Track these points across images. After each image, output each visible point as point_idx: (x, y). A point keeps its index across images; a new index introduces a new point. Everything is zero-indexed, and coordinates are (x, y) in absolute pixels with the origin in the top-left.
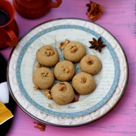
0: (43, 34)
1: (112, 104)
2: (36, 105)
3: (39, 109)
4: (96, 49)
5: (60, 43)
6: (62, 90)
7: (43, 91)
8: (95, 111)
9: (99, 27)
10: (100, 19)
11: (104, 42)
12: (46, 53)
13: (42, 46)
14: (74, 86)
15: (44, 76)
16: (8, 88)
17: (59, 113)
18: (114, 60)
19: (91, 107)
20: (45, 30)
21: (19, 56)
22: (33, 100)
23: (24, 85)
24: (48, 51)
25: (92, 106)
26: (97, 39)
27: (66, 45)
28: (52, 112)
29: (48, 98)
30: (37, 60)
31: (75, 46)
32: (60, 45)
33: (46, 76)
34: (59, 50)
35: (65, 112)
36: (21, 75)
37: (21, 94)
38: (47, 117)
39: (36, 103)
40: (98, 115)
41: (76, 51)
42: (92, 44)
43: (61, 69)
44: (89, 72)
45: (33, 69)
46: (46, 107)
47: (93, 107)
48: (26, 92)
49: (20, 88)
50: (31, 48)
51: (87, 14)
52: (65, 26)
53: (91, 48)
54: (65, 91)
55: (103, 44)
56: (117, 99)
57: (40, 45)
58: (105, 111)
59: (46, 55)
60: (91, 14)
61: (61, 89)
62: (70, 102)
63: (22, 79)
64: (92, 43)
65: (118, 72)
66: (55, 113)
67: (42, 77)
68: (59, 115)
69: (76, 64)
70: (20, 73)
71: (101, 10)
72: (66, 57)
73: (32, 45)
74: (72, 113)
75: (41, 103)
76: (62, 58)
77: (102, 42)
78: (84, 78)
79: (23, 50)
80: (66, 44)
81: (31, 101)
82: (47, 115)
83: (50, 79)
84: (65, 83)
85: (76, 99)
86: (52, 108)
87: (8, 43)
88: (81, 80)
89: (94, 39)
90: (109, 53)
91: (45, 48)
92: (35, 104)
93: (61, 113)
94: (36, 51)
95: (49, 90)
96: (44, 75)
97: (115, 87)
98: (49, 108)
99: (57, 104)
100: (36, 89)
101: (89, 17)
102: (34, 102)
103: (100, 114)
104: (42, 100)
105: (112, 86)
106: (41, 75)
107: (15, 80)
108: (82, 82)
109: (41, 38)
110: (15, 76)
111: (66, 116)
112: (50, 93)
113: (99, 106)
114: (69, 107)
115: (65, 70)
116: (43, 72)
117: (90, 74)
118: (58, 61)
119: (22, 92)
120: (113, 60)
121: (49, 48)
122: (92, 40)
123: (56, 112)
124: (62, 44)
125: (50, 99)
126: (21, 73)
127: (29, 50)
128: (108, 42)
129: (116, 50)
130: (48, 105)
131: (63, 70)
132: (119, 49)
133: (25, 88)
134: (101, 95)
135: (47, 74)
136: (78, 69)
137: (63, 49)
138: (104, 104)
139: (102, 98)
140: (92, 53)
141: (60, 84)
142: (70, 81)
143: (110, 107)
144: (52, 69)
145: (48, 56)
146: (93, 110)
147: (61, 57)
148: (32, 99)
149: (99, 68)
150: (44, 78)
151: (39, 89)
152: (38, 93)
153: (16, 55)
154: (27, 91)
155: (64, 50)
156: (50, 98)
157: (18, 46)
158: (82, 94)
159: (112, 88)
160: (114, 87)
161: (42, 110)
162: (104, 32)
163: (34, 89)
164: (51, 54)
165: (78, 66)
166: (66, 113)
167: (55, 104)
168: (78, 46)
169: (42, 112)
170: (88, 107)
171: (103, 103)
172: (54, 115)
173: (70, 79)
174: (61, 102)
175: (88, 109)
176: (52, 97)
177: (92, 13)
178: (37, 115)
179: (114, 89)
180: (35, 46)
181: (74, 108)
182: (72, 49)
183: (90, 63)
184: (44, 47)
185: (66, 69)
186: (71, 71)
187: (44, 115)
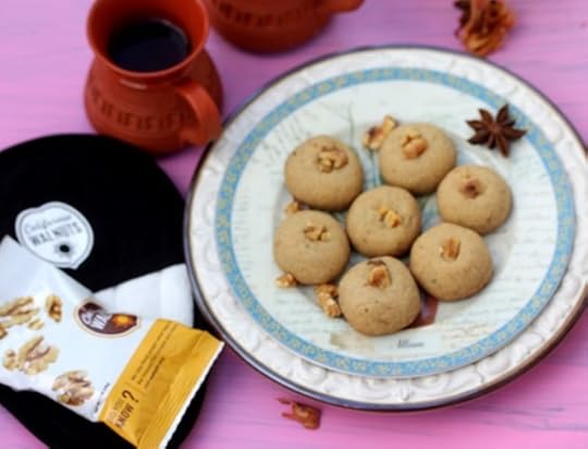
0: (308, 101)
1: (552, 330)
2: (287, 338)
3: (298, 350)
4: (492, 147)
5: (368, 129)
6: (376, 282)
7: (310, 291)
8: (492, 355)
9: (500, 74)
10: (502, 48)
11: (518, 121)
12: (319, 160)
13: (304, 138)
14: (418, 270)
15: (312, 240)
16: (189, 285)
17: (367, 362)
18: (554, 183)
19: (479, 343)
20: (315, 87)
21: (226, 174)
22: (277, 323)
23: (244, 273)
24: (324, 155)
25: (482, 337)
26: (494, 113)
27: (386, 137)
28: (343, 362)
29: (327, 313)
30: (287, 186)
31: (419, 137)
32: (367, 136)
33: (319, 238)
34: (363, 155)
35: (387, 361)
36: (234, 238)
37: (236, 303)
38: (326, 377)
39: (286, 331)
40: (504, 369)
41: (420, 151)
42: (477, 129)
43: (373, 215)
44: (470, 223)
45: (276, 219)
46: (323, 343)
47: (485, 340)
48: (250, 295)
49: (232, 282)
50: (266, 147)
51: (457, 34)
52: (381, 71)
53: (473, 141)
54: (385, 286)
55: (515, 127)
56: (568, 314)
57: (298, 138)
58: (529, 353)
59: (318, 169)
60: (471, 32)
61: (371, 279)
62: (405, 325)
63: (237, 253)
64: (479, 126)
65: (568, 221)
66: (354, 364)
67: (307, 241)
68: (367, 371)
69: (423, 200)
70: (229, 231)
71: (505, 16)
72: (389, 176)
73: (270, 138)
74: (411, 363)
75: (306, 332)
76: (374, 180)
77: (513, 123)
78: (451, 243)
79: (238, 153)
80: (387, 129)
81: (268, 326)
82: (327, 370)
83: (333, 248)
84: (386, 259)
85: (425, 315)
86: (342, 346)
87: (188, 135)
88: (441, 250)
89: (482, 112)
90: (537, 158)
91: (315, 145)
92: (282, 337)
93: (375, 364)
94: (284, 157)
95: (331, 288)
96: (314, 235)
97: (562, 271)
98: (334, 349)
99: (358, 335)
100: (286, 284)
101: (466, 42)
102: (282, 328)
103: (508, 364)
104: (310, 321)
105: (551, 269)
106: (302, 236)
107: (214, 258)
108: (446, 256)
109: (299, 113)
110: (214, 244)
111: (394, 372)
112: (335, 297)
113: (504, 337)
114: (401, 344)
115: (387, 217)
116: (309, 224)
117: (472, 228)
118: (361, 189)
119: (239, 295)
120: (553, 180)
121: (329, 146)
122: (477, 117)
123: (357, 361)
124: (373, 133)
125: (336, 317)
126: (234, 232)
127: (259, 153)
128: (531, 124)
129: (561, 149)
130: (328, 337)
131: (378, 217)
132: (570, 144)
133: (249, 281)
134: (513, 300)
135: (324, 231)
136: (431, 214)
137: (378, 150)
138: (525, 331)
139: (516, 308)
140: (480, 159)
141: (370, 263)
142: (403, 254)
143: (543, 340)
144: (340, 216)
145: (324, 171)
146: (485, 350)
147: (370, 176)
148: (274, 316)
149: (502, 209)
150: (312, 245)
151: (297, 284)
152: (294, 297)
153: (215, 172)
154: (254, 291)
155: (382, 152)
156: (334, 314)
157: (220, 143)
158: (447, 298)
159: (548, 276)
160: (558, 270)
161: (309, 355)
162: (516, 89)
163: (279, 283)
164: (337, 165)
165: (430, 205)
166: (393, 364)
167: (354, 335)
168: (428, 136)
169: (309, 363)
170: (468, 342)
171: (518, 327)
172: (352, 369)
173: (405, 247)
174: (374, 326)
175: (468, 349)
176: (344, 311)
177: (476, 30)
178: (290, 374)
179: (557, 280)
180: (281, 141)
181: (420, 345)
182: (410, 147)
183: (472, 190)
184: (311, 141)
185: (390, 213)
186: (406, 221)
187: (317, 372)
